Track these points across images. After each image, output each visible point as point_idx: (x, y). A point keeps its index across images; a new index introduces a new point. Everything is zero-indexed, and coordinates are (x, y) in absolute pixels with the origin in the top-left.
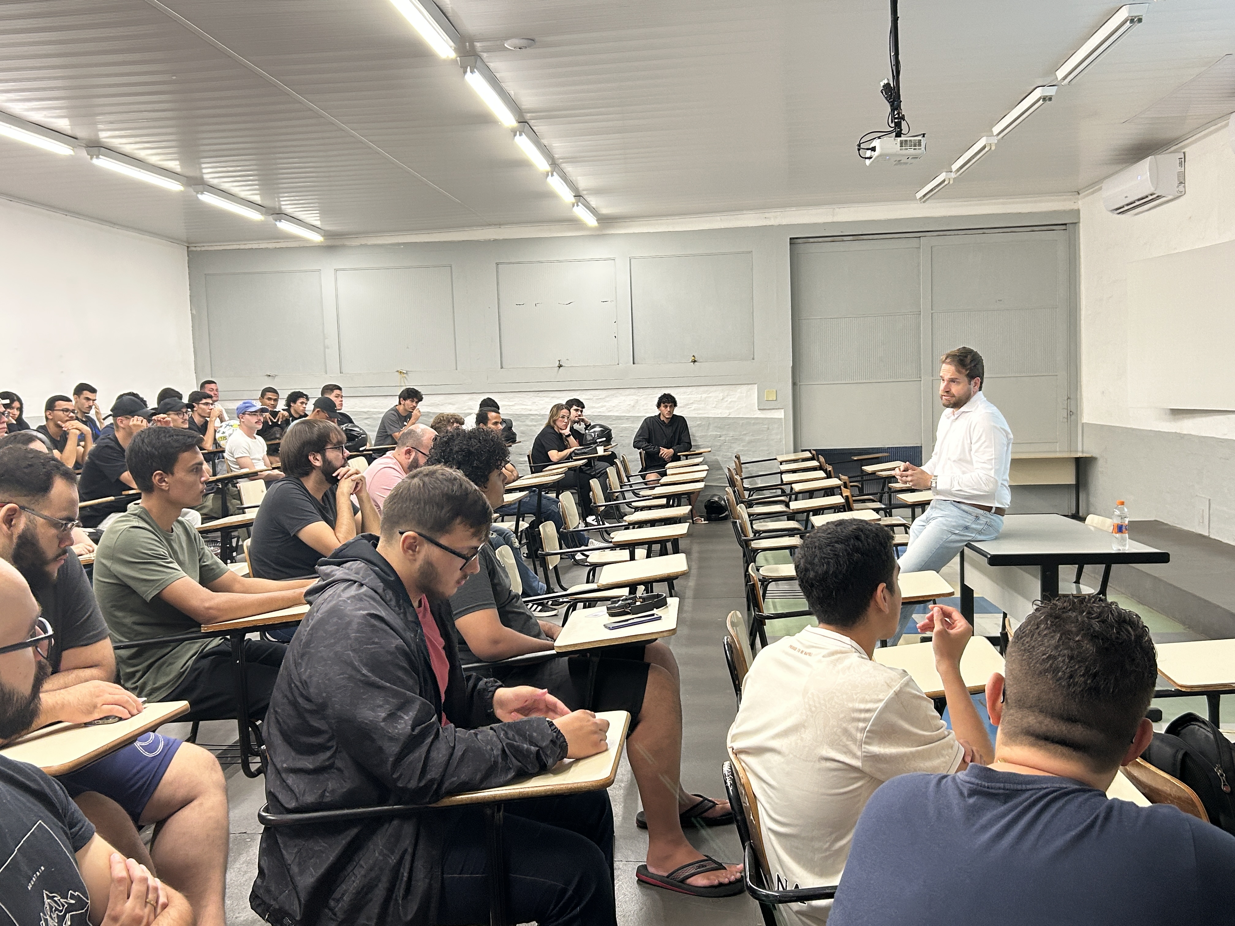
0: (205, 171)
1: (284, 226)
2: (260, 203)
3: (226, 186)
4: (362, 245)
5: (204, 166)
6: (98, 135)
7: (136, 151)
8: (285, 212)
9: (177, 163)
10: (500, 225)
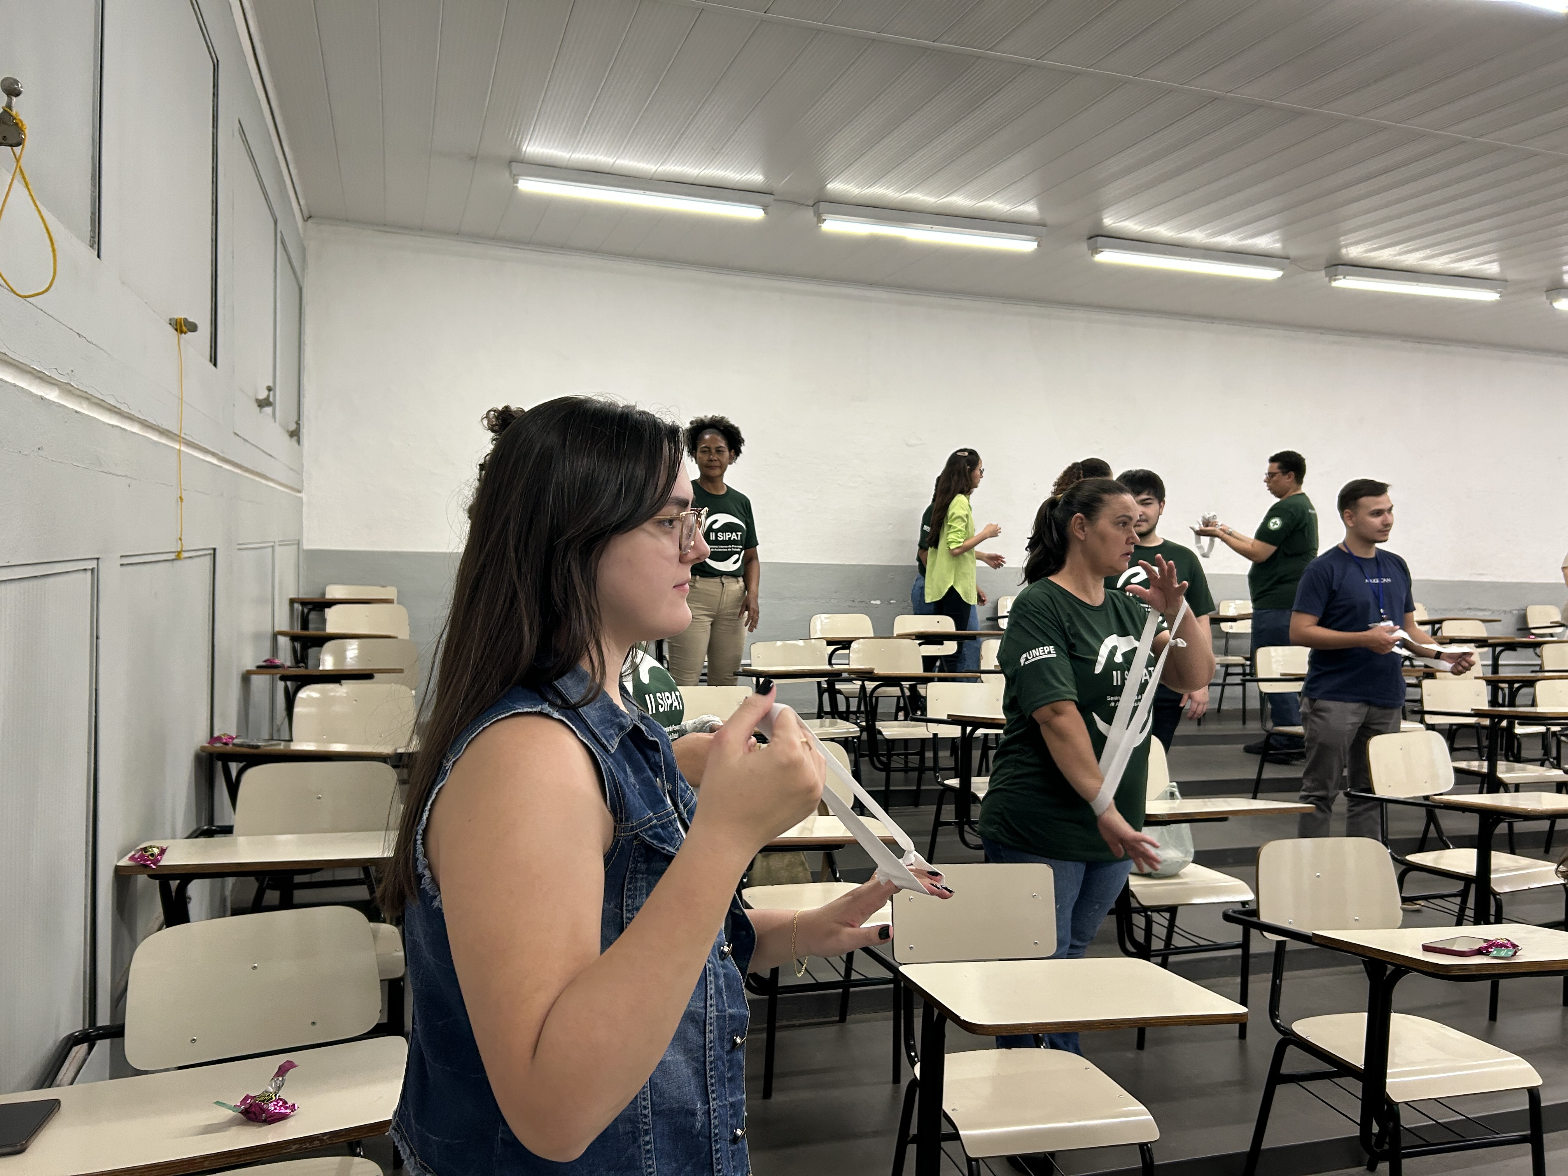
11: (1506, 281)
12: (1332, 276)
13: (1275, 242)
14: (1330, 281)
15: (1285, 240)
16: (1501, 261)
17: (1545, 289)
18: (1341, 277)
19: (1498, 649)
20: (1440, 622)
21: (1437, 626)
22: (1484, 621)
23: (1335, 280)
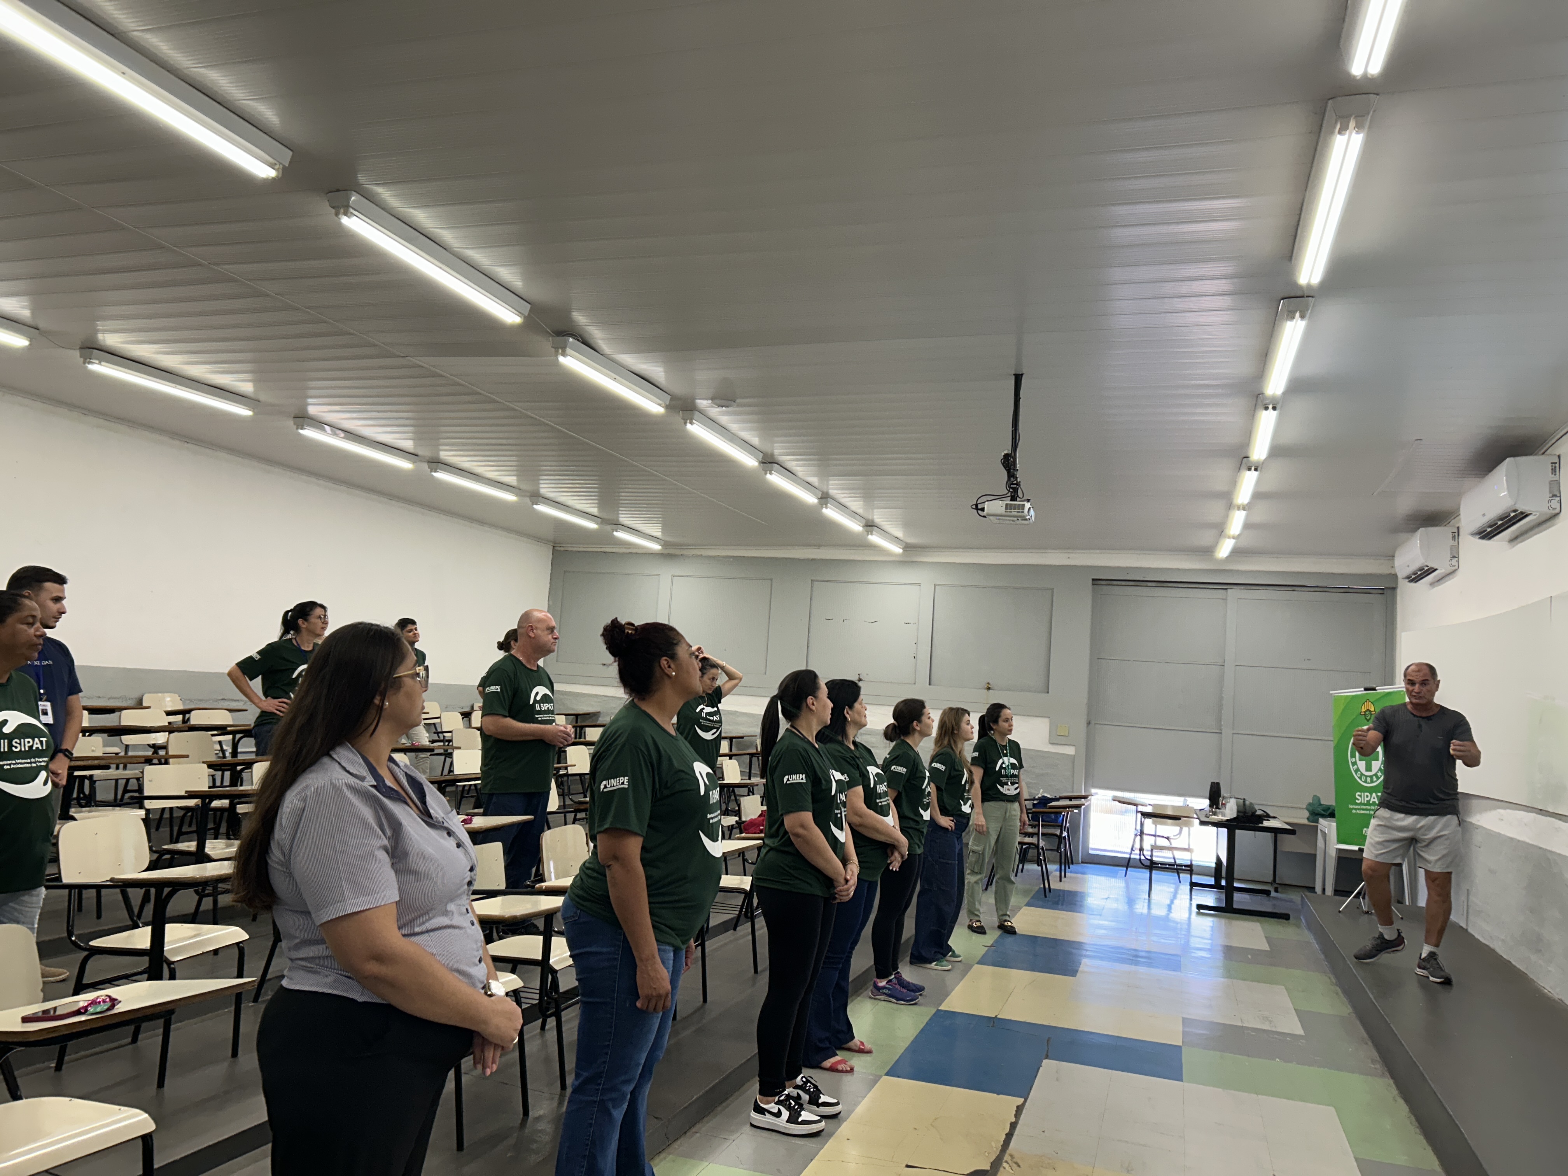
0: (542, 486)
1: (620, 535)
2: (596, 514)
3: (562, 499)
4: (698, 556)
5: (541, 482)
6: (438, 454)
7: (474, 468)
8: (622, 523)
9: (515, 478)
10: (819, 546)
11: (259, 401)
12: (87, 359)
13: (23, 307)
14: (84, 363)
15: (35, 309)
16: (255, 381)
17: (292, 416)
18: (97, 362)
19: (238, 736)
20: (189, 711)
21: (187, 716)
22: (230, 711)
23: (89, 363)
